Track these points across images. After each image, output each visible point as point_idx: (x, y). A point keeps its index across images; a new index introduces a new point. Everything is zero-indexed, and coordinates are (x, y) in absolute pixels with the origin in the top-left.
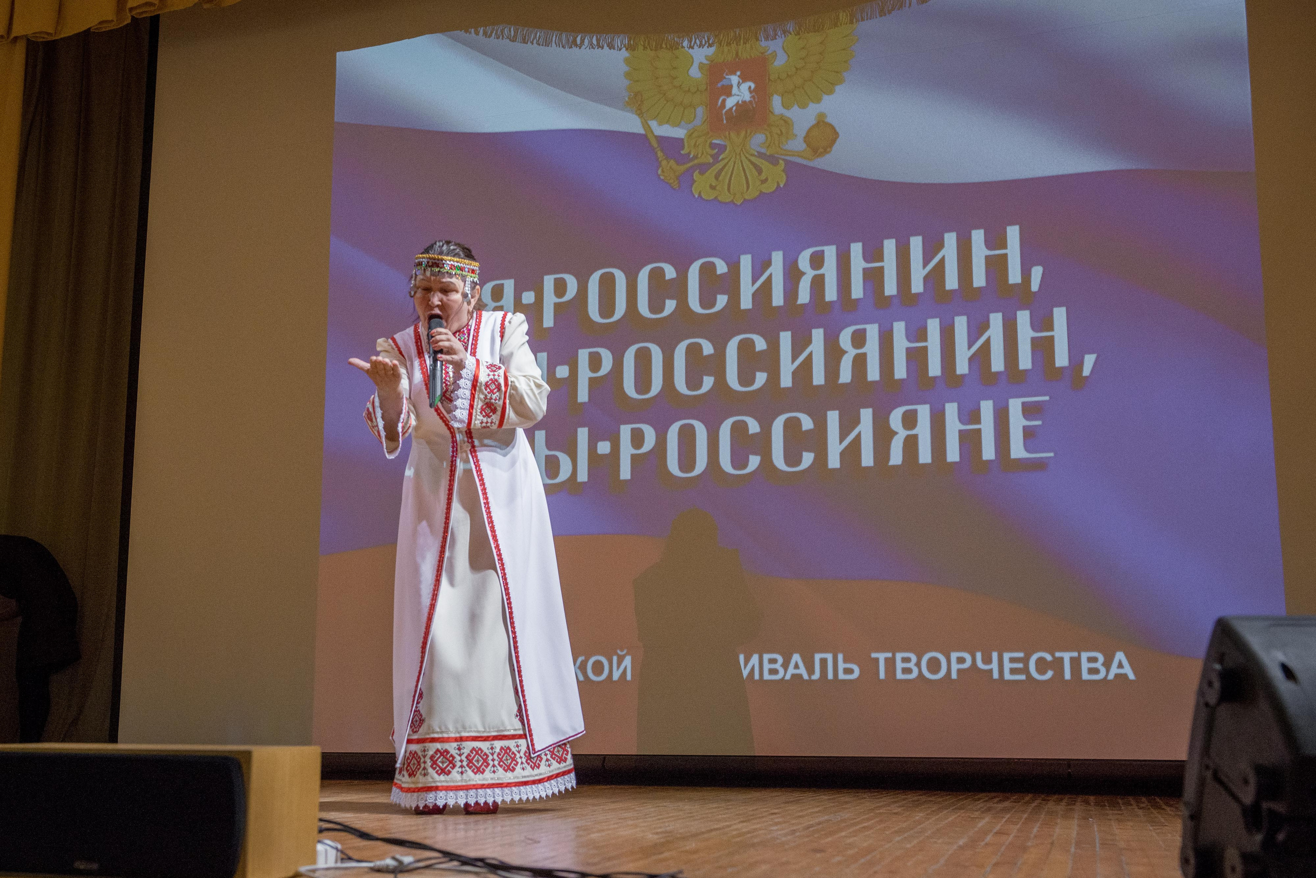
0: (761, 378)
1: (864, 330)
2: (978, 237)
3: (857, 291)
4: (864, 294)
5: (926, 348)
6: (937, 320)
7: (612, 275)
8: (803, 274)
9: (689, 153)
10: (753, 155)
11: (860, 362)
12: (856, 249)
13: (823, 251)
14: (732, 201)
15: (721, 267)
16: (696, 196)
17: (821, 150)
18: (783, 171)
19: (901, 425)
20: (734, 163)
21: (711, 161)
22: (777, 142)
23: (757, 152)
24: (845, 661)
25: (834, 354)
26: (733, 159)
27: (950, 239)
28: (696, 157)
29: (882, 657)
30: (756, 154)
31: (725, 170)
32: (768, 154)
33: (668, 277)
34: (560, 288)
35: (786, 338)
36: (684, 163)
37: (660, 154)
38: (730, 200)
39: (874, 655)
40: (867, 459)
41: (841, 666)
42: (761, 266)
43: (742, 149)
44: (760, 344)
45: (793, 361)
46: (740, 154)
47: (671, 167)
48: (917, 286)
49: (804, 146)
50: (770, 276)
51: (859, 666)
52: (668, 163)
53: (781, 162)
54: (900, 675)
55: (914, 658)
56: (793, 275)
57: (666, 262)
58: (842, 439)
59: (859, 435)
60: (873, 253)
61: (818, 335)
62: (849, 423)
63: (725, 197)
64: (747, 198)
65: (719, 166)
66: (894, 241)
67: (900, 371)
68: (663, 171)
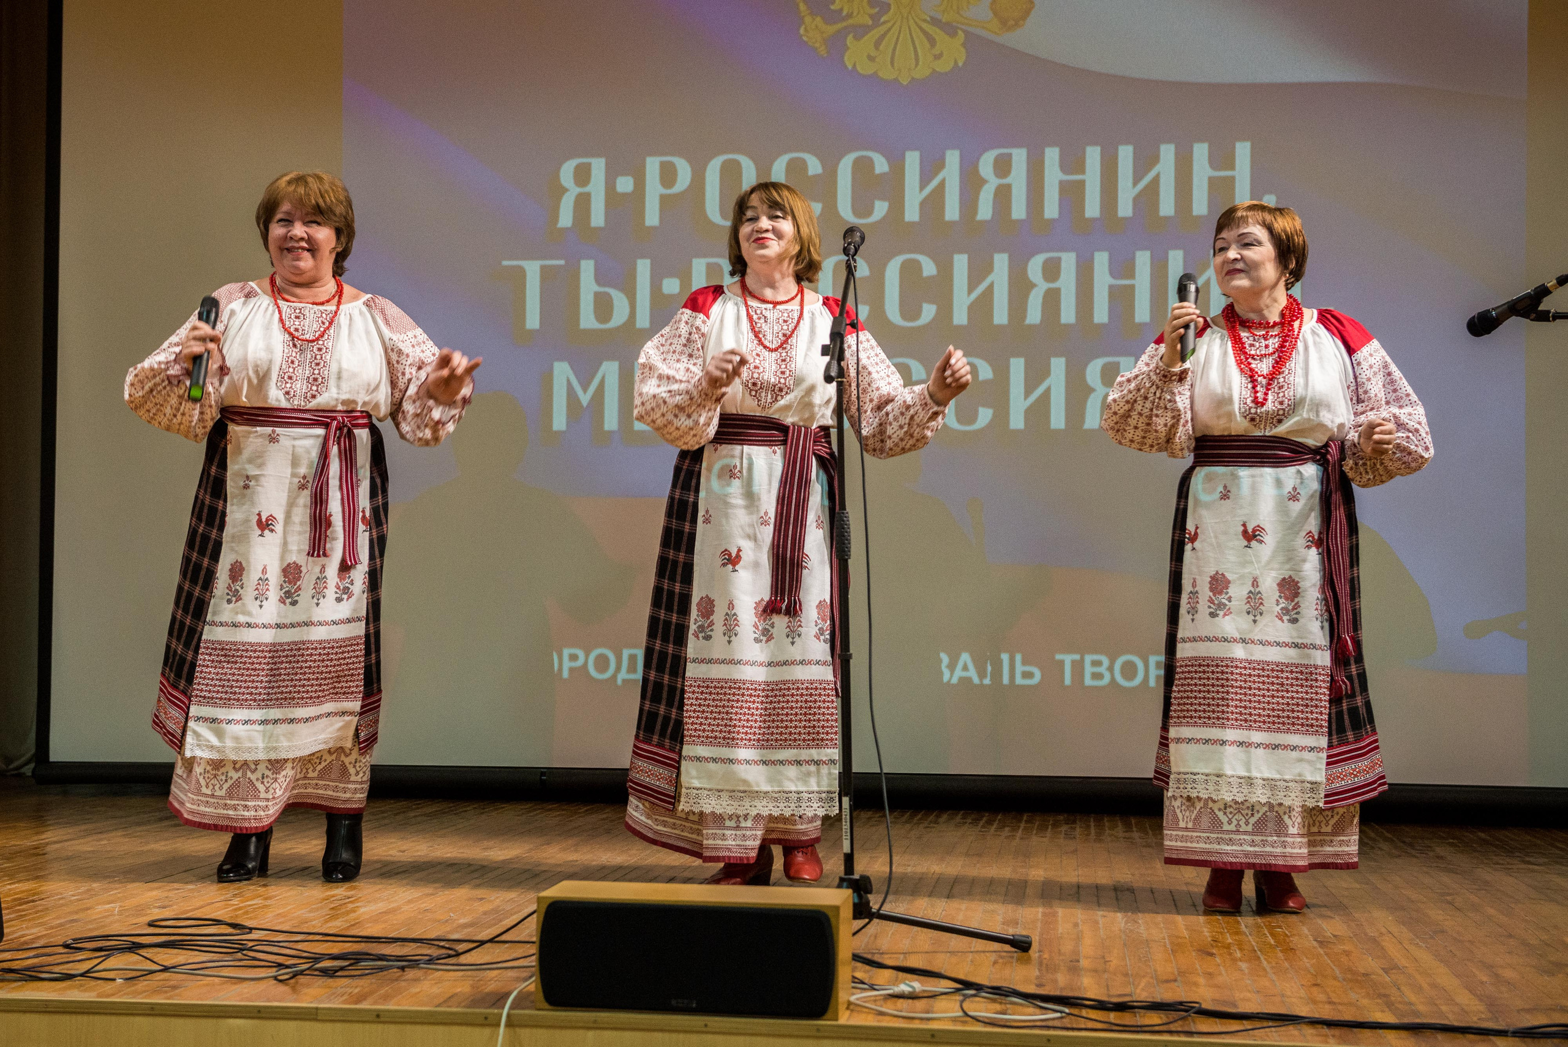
0: (929, 312)
1: (1059, 259)
2: (1201, 152)
3: (1051, 209)
4: (1060, 213)
5: (1132, 287)
6: (1148, 254)
7: (738, 164)
8: (984, 182)
9: (841, 10)
10: (925, 21)
11: (1052, 299)
12: (1052, 155)
13: (1010, 155)
14: (896, 80)
15: (881, 165)
16: (850, 67)
17: (1013, 23)
18: (964, 45)
19: (1099, 381)
20: (901, 27)
21: (870, 23)
22: (955, 8)
23: (932, 18)
24: (1024, 663)
25: (1020, 287)
26: (898, 24)
27: (1168, 153)
28: (850, 16)
29: (1068, 659)
30: (928, 19)
31: (886, 39)
32: (944, 20)
33: (811, 172)
34: (668, 175)
35: (961, 263)
36: (835, 23)
37: (802, 7)
38: (892, 77)
39: (1058, 657)
40: (1058, 420)
41: (1019, 668)
42: (931, 167)
43: (910, 12)
44: (929, 268)
45: (970, 291)
46: (907, 18)
47: (817, 26)
48: (1125, 208)
49: (991, 15)
50: (942, 184)
51: (1041, 669)
52: (814, 19)
53: (960, 32)
54: (1088, 681)
55: (1106, 662)
56: (971, 183)
57: (809, 152)
58: (1028, 393)
59: (1048, 391)
60: (1073, 163)
61: (1001, 261)
62: (1036, 375)
63: (887, 74)
64: (917, 76)
65: (882, 29)
66: (1098, 149)
67: (1101, 314)
68: (805, 29)
